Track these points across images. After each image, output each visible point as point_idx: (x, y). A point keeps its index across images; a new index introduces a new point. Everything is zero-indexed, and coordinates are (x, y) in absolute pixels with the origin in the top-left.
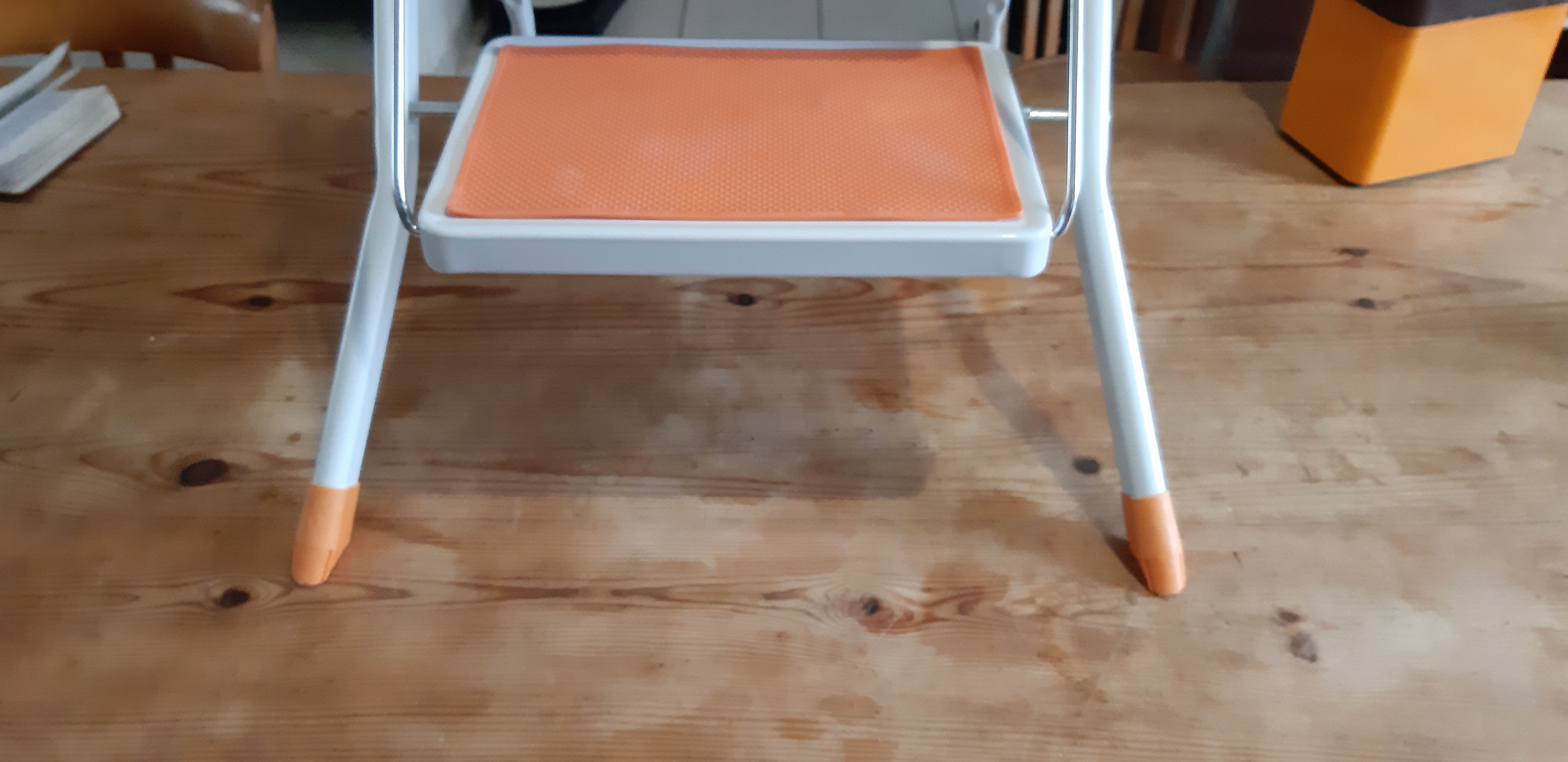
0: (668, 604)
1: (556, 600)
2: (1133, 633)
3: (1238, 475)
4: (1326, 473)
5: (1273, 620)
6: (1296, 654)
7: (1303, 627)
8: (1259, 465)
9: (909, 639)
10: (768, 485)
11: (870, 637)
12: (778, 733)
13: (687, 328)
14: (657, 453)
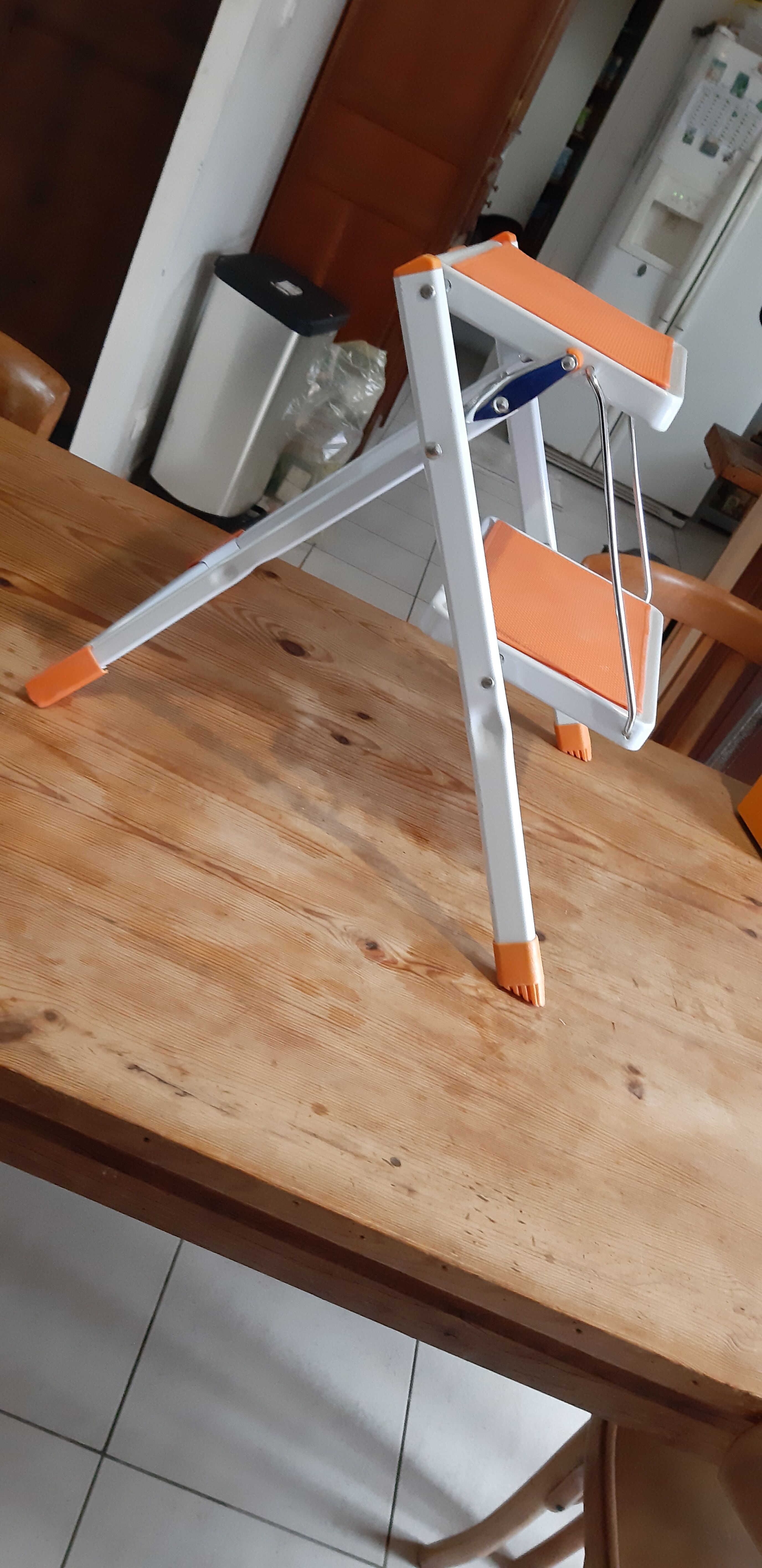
0: (239, 884)
1: (165, 849)
2: (533, 1034)
3: (632, 984)
4: (688, 1009)
5: (623, 1067)
6: (630, 1090)
7: (641, 1079)
8: (647, 985)
9: (390, 975)
10: (327, 852)
11: (367, 961)
12: (290, 983)
13: (299, 738)
14: (257, 798)
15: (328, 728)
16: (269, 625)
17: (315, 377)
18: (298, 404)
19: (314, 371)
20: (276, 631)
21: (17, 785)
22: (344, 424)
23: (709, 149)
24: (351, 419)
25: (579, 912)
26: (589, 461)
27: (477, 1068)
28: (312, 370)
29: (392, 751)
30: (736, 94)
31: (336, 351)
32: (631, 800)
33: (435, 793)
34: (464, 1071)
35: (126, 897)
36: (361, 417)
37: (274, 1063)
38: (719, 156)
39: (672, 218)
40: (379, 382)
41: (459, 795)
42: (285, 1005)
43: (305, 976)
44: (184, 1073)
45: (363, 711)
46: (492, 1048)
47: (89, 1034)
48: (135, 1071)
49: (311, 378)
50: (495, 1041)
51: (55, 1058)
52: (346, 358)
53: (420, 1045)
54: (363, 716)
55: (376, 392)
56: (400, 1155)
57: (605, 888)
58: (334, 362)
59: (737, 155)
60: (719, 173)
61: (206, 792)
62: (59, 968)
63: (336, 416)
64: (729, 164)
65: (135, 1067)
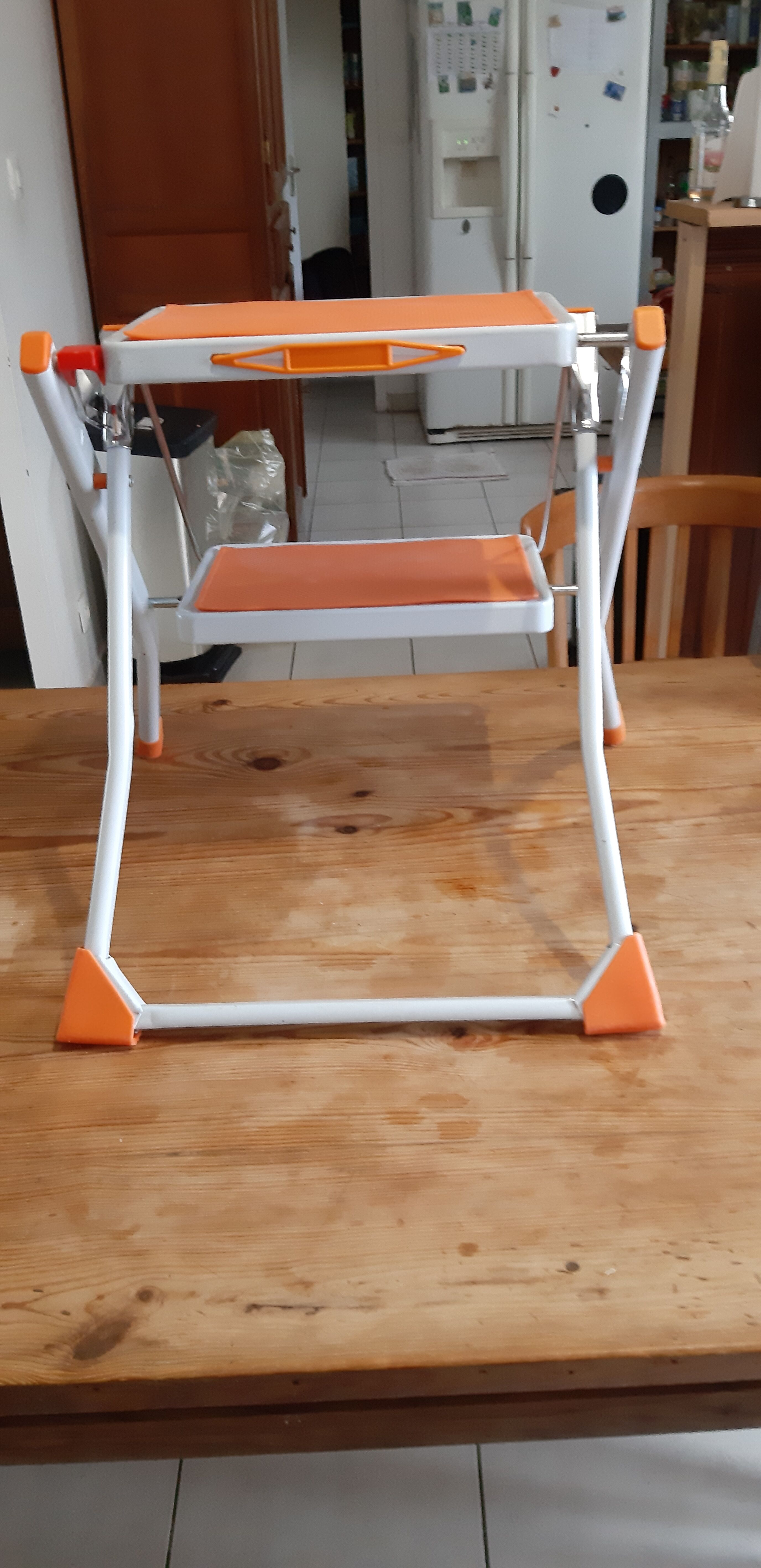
3: (748, 928)
9: (490, 1053)
10: (374, 956)
11: (458, 1054)
12: (387, 1122)
13: (304, 851)
14: (283, 938)
15: (330, 825)
16: (235, 754)
17: (216, 487)
18: (215, 519)
19: (212, 482)
20: (244, 757)
21: (35, 1056)
22: (264, 514)
23: (467, 86)
24: (268, 506)
25: (661, 881)
26: (511, 420)
27: (622, 1111)
28: (210, 482)
29: (402, 814)
30: (464, 25)
31: (223, 454)
32: (668, 733)
33: (463, 834)
34: (609, 1121)
35: (183, 1118)
36: (277, 499)
37: (401, 1222)
38: (480, 86)
39: (468, 165)
40: (276, 459)
41: (490, 822)
42: (389, 1150)
43: (401, 1104)
44: (307, 1285)
45: (360, 789)
46: (628, 1079)
47: (192, 1294)
48: (254, 1311)
49: (213, 490)
50: (628, 1070)
51: (166, 1342)
52: (237, 455)
53: (551, 1116)
54: (362, 794)
55: (277, 470)
56: (573, 1255)
57: (677, 840)
58: (226, 464)
59: (495, 77)
60: (489, 101)
61: (228, 960)
62: (137, 1236)
63: (255, 511)
64: (492, 89)
65: (254, 1307)
